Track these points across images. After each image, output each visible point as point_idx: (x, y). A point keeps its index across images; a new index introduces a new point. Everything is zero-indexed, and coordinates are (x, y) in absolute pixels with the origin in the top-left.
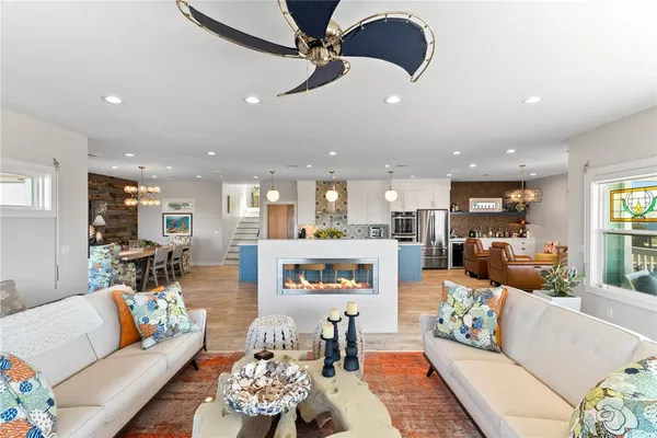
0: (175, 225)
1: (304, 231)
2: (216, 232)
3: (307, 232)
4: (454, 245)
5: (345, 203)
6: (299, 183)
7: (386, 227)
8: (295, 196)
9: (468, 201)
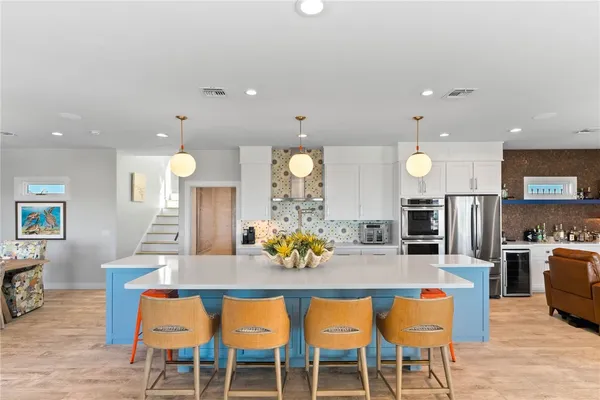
0: (37, 221)
1: (251, 231)
2: (106, 233)
3: (257, 233)
4: (509, 256)
5: (321, 185)
6: (243, 149)
7: (390, 225)
8: (237, 171)
9: (522, 182)
